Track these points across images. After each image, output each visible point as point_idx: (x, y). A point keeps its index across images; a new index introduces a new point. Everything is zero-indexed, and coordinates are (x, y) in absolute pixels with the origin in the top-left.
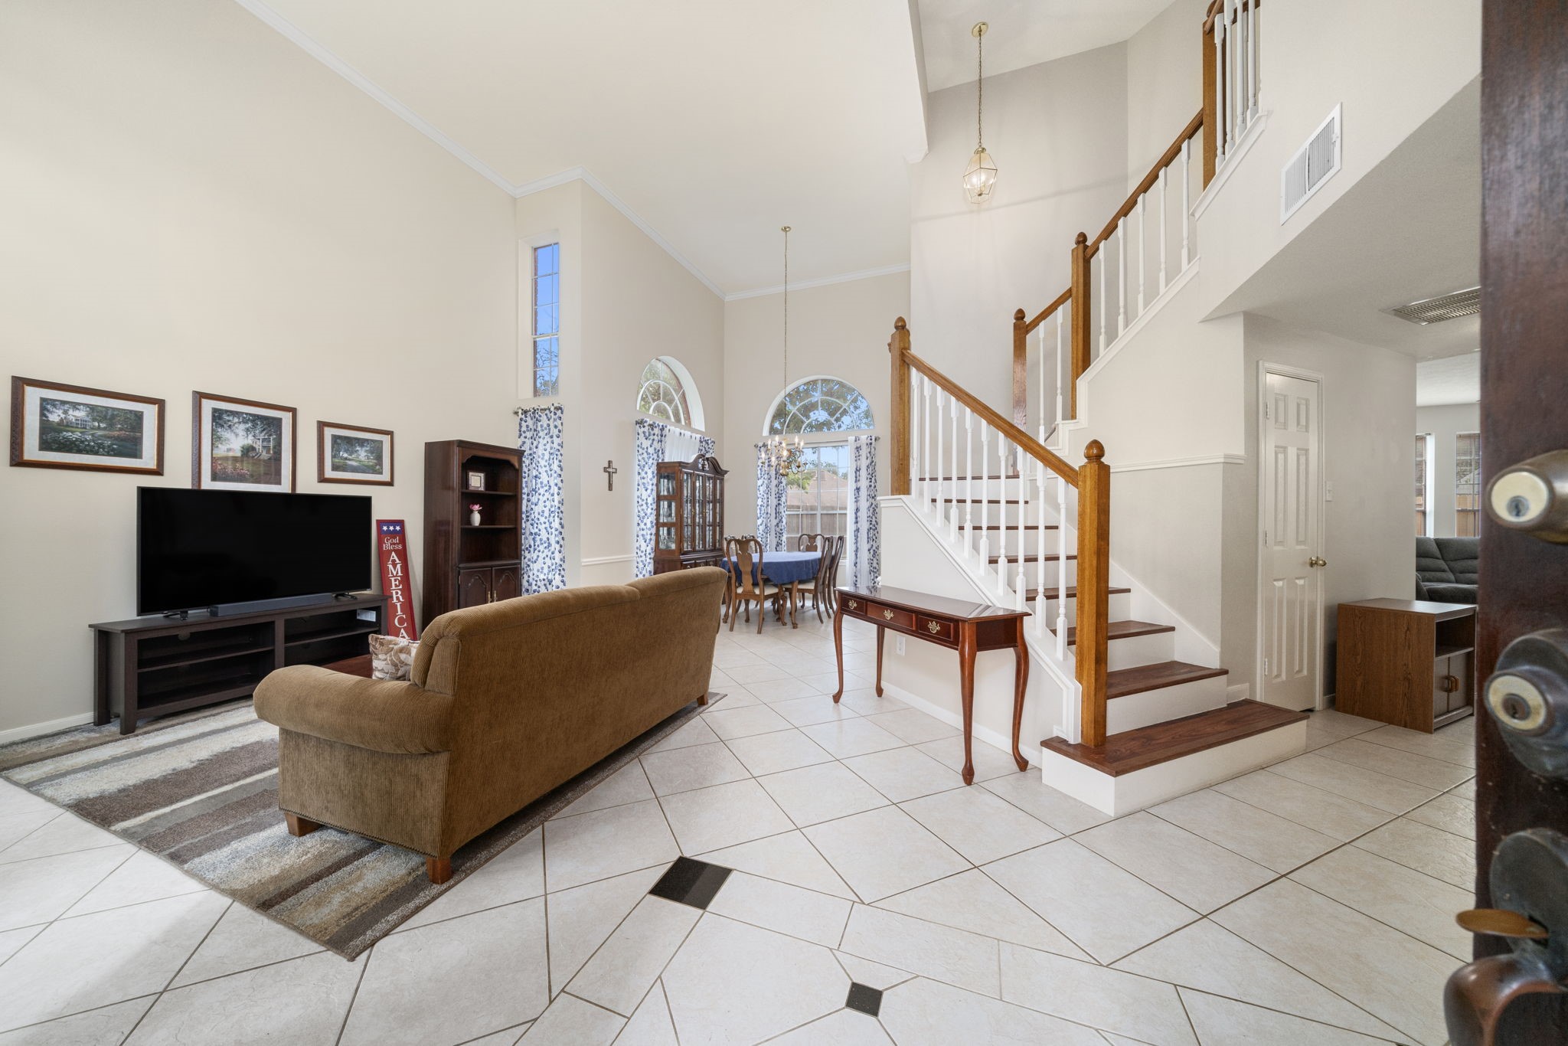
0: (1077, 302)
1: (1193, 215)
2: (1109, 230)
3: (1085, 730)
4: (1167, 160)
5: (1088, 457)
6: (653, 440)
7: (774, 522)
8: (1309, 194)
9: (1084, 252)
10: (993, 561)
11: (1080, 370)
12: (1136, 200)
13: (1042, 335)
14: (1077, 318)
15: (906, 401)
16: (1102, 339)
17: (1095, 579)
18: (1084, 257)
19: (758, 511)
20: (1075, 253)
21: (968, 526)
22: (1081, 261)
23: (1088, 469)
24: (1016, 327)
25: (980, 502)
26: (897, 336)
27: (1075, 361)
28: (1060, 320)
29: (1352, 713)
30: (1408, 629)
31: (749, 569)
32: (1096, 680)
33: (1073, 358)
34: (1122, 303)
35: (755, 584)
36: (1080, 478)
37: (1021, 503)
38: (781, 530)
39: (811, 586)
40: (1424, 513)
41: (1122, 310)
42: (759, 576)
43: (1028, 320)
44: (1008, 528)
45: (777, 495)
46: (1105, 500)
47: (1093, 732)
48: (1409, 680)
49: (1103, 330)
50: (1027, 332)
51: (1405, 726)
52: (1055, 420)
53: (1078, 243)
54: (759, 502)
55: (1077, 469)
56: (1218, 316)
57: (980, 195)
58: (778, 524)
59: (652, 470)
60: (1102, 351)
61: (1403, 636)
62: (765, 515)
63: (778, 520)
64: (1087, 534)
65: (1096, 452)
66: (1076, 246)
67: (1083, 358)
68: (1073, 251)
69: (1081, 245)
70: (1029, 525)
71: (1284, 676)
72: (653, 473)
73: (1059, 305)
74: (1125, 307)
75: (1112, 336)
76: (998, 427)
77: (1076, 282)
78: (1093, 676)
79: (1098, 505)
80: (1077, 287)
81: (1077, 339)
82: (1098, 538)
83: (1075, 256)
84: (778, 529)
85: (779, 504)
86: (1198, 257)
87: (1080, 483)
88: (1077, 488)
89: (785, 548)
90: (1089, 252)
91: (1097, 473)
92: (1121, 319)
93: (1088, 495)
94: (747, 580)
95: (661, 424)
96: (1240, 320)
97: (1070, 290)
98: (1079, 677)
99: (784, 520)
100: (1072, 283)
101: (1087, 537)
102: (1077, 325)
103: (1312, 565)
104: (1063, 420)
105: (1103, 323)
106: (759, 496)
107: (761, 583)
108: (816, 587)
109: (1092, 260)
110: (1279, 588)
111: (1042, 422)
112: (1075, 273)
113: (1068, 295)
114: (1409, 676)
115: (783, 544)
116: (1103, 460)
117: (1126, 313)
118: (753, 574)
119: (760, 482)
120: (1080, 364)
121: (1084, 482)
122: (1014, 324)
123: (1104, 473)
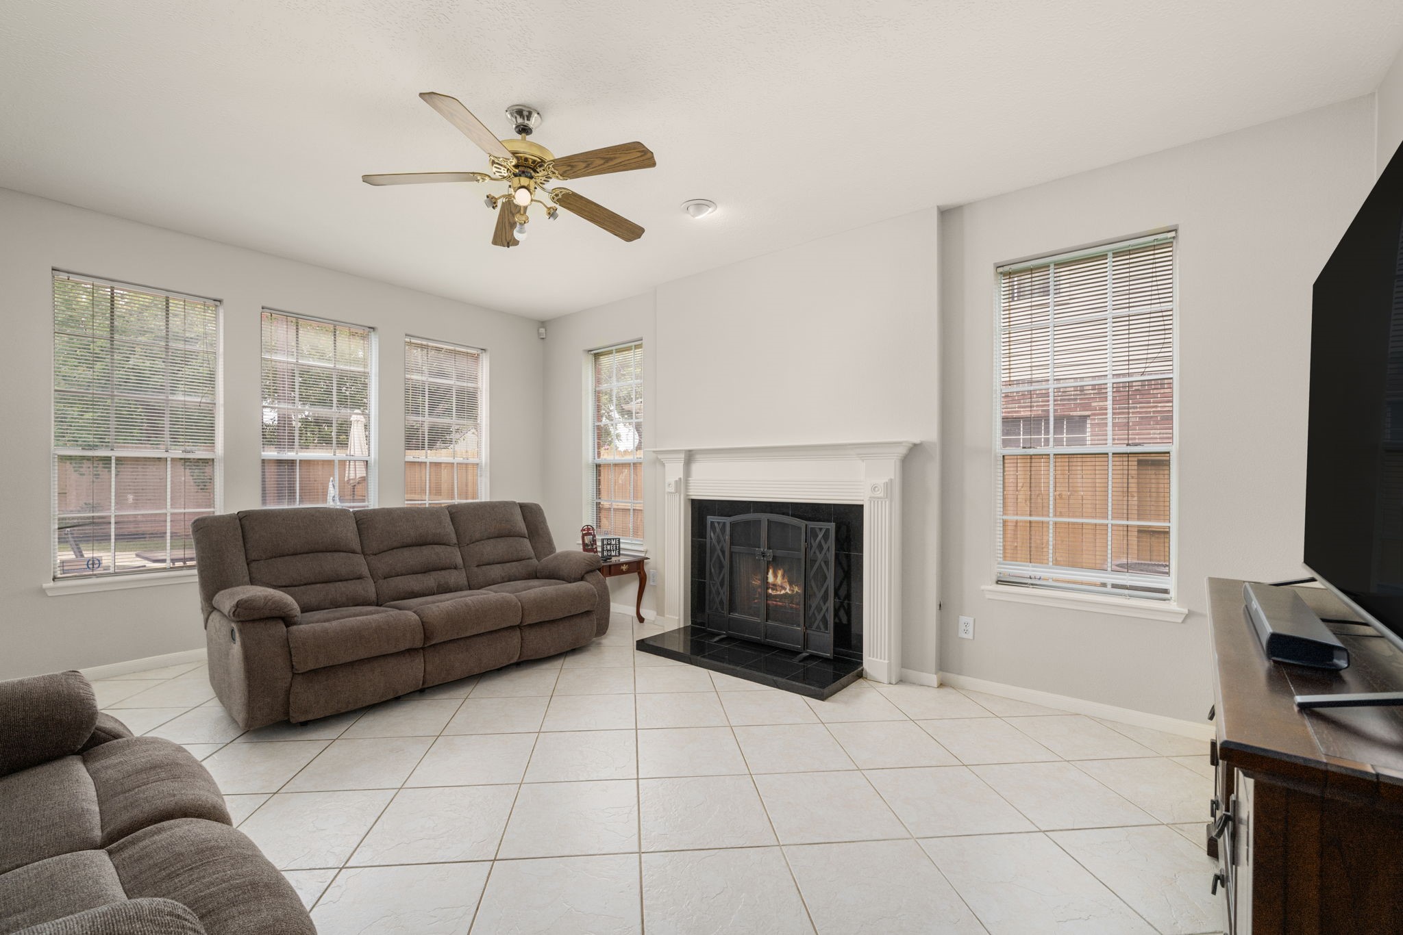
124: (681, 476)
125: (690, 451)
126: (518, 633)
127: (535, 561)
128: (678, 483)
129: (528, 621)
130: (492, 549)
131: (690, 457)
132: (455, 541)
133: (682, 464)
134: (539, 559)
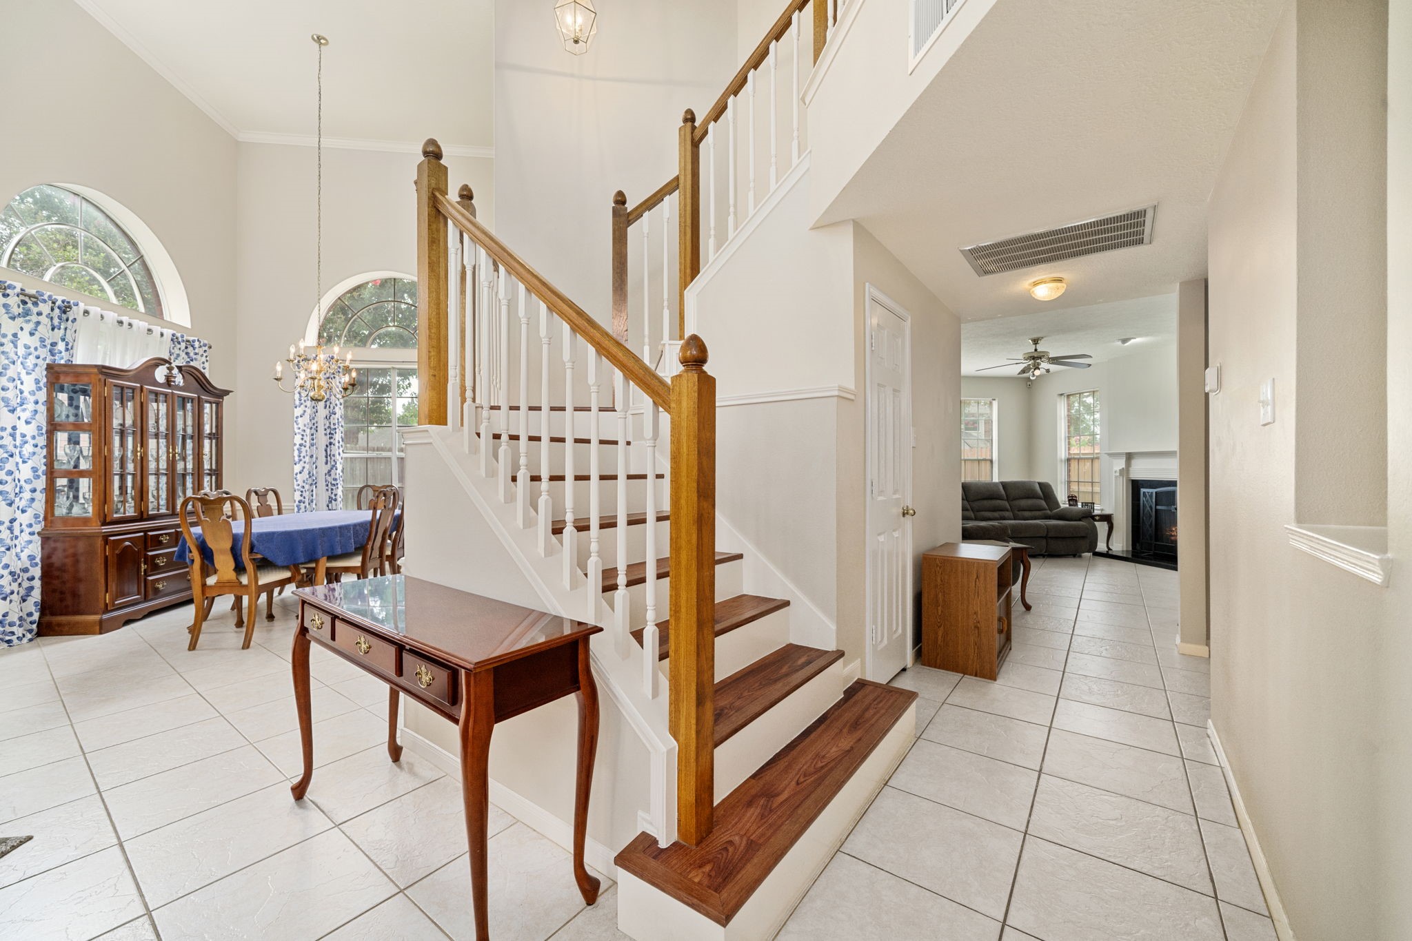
0: (685, 195)
1: (803, 100)
2: (719, 111)
3: (683, 820)
4: (778, 32)
5: (684, 361)
6: (38, 323)
7: (325, 469)
8: (947, 17)
9: (692, 133)
10: (557, 530)
11: (689, 279)
12: (747, 76)
13: (646, 230)
14: (685, 214)
15: (442, 273)
16: (712, 241)
17: (694, 566)
18: (693, 139)
19: (296, 453)
20: (682, 133)
21: (522, 475)
22: (689, 143)
23: (684, 382)
24: (616, 213)
25: (562, 440)
26: (425, 167)
27: (683, 267)
28: (666, 214)
29: (935, 667)
30: (977, 577)
31: (228, 545)
32: (698, 732)
33: (680, 263)
34: (732, 202)
35: (240, 569)
36: (673, 397)
37: (622, 443)
38: (335, 480)
39: (356, 562)
40: (991, 461)
41: (732, 209)
42: (246, 557)
43: (630, 206)
44: (602, 478)
45: (328, 431)
46: (708, 434)
47: (694, 821)
48: (978, 628)
49: (712, 232)
50: (629, 223)
51: (976, 676)
52: (662, 339)
53: (686, 120)
54: (298, 440)
55: (669, 381)
56: (826, 224)
57: (576, 42)
58: (329, 471)
59: (34, 376)
60: (711, 259)
61: (974, 583)
62: (307, 459)
63: (329, 466)
64: (684, 489)
65: (696, 356)
66: (683, 124)
67: (692, 266)
68: (680, 129)
69: (689, 124)
70: (632, 473)
71: (885, 641)
72: (37, 381)
73: (665, 195)
74: (735, 206)
75: (721, 240)
76: (562, 314)
77: (683, 169)
78: (694, 727)
79: (699, 442)
80: (685, 175)
81: (685, 239)
82: (699, 497)
83: (683, 137)
84: (329, 479)
85: (331, 444)
86: (808, 150)
87: (673, 405)
88: (670, 414)
89: (341, 505)
90: (698, 134)
91: (696, 388)
92: (731, 219)
93: (684, 424)
94: (225, 563)
95: (60, 299)
96: (850, 229)
97: (677, 178)
98: (674, 731)
99: (339, 467)
100: (680, 170)
101: (684, 495)
102: (685, 222)
103: (904, 515)
104: (670, 339)
105: (712, 224)
106: (297, 431)
107: (250, 567)
108: (364, 562)
109: (701, 145)
110: (882, 542)
111: (647, 340)
112: (682, 157)
113: (675, 184)
114: (978, 625)
115: (339, 499)
116: (706, 368)
117: (735, 213)
118: (235, 552)
119: (298, 412)
120: (688, 271)
121: (679, 402)
122: (613, 207)
123: (707, 386)
124: (1124, 466)
125: (1129, 453)
126: (1045, 540)
127: (1049, 512)
128: (1121, 471)
129: (1050, 535)
130: (1024, 503)
131: (1129, 457)
132: (1006, 498)
133: (1125, 460)
134: (1051, 510)
